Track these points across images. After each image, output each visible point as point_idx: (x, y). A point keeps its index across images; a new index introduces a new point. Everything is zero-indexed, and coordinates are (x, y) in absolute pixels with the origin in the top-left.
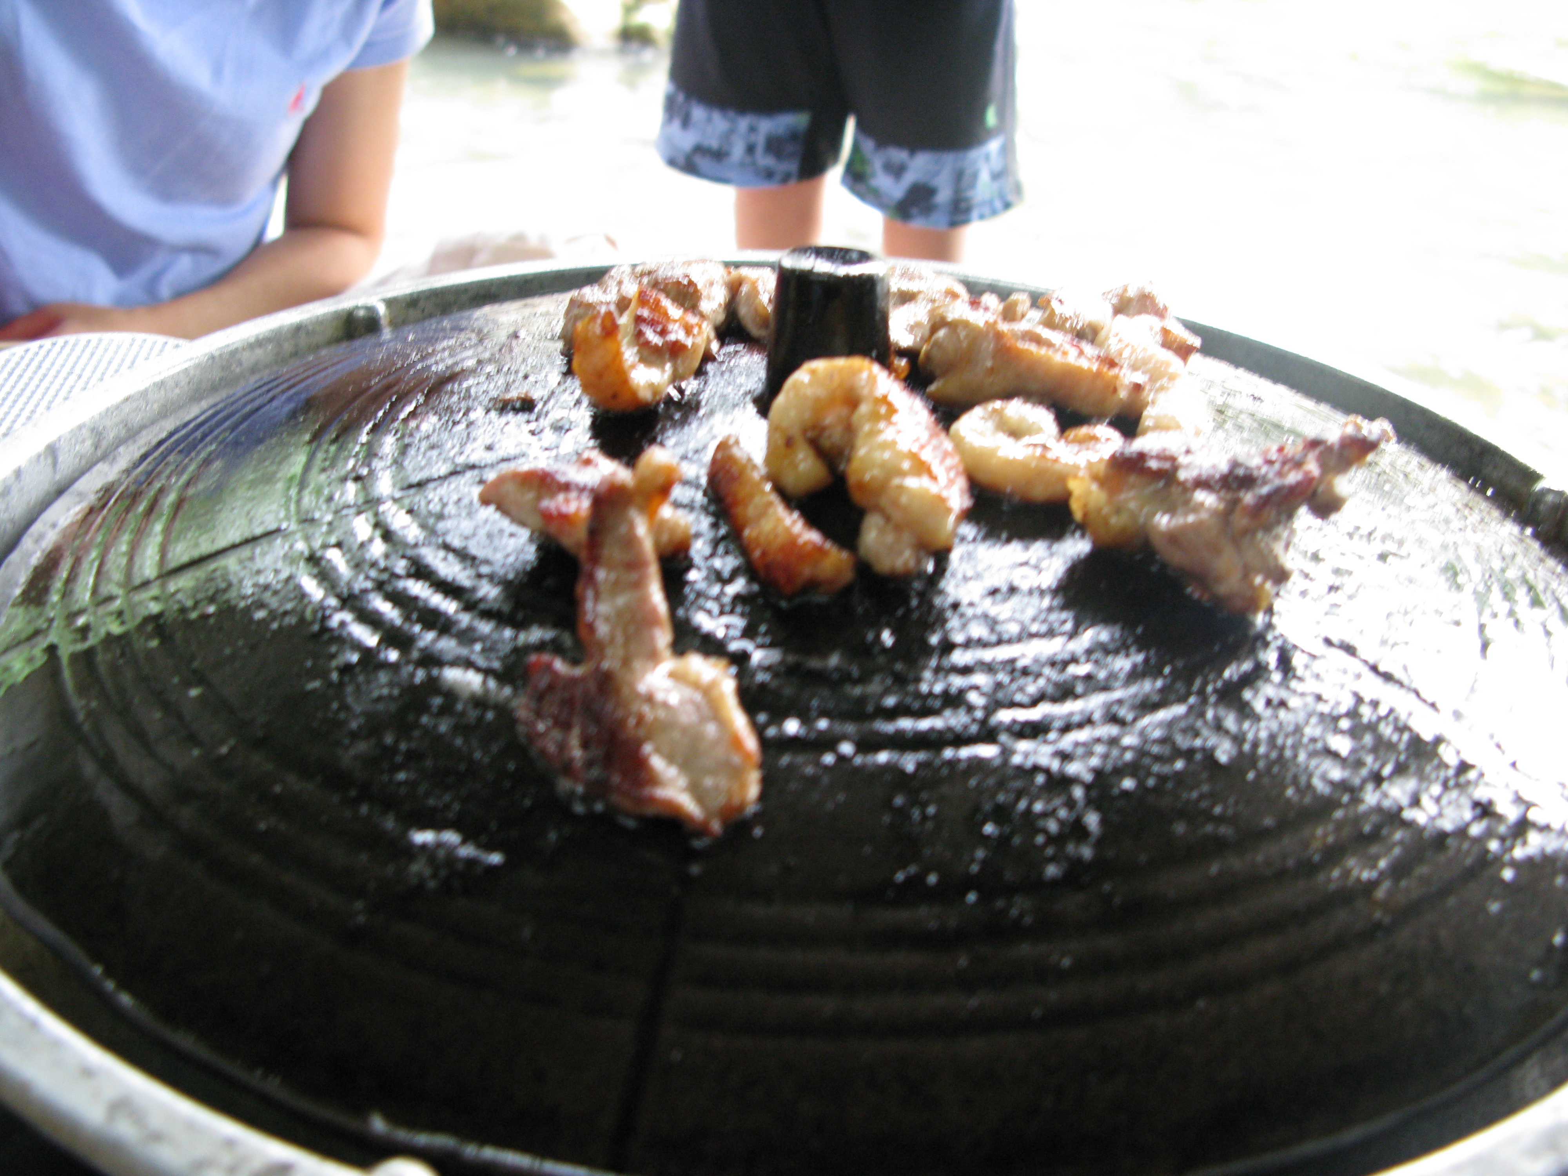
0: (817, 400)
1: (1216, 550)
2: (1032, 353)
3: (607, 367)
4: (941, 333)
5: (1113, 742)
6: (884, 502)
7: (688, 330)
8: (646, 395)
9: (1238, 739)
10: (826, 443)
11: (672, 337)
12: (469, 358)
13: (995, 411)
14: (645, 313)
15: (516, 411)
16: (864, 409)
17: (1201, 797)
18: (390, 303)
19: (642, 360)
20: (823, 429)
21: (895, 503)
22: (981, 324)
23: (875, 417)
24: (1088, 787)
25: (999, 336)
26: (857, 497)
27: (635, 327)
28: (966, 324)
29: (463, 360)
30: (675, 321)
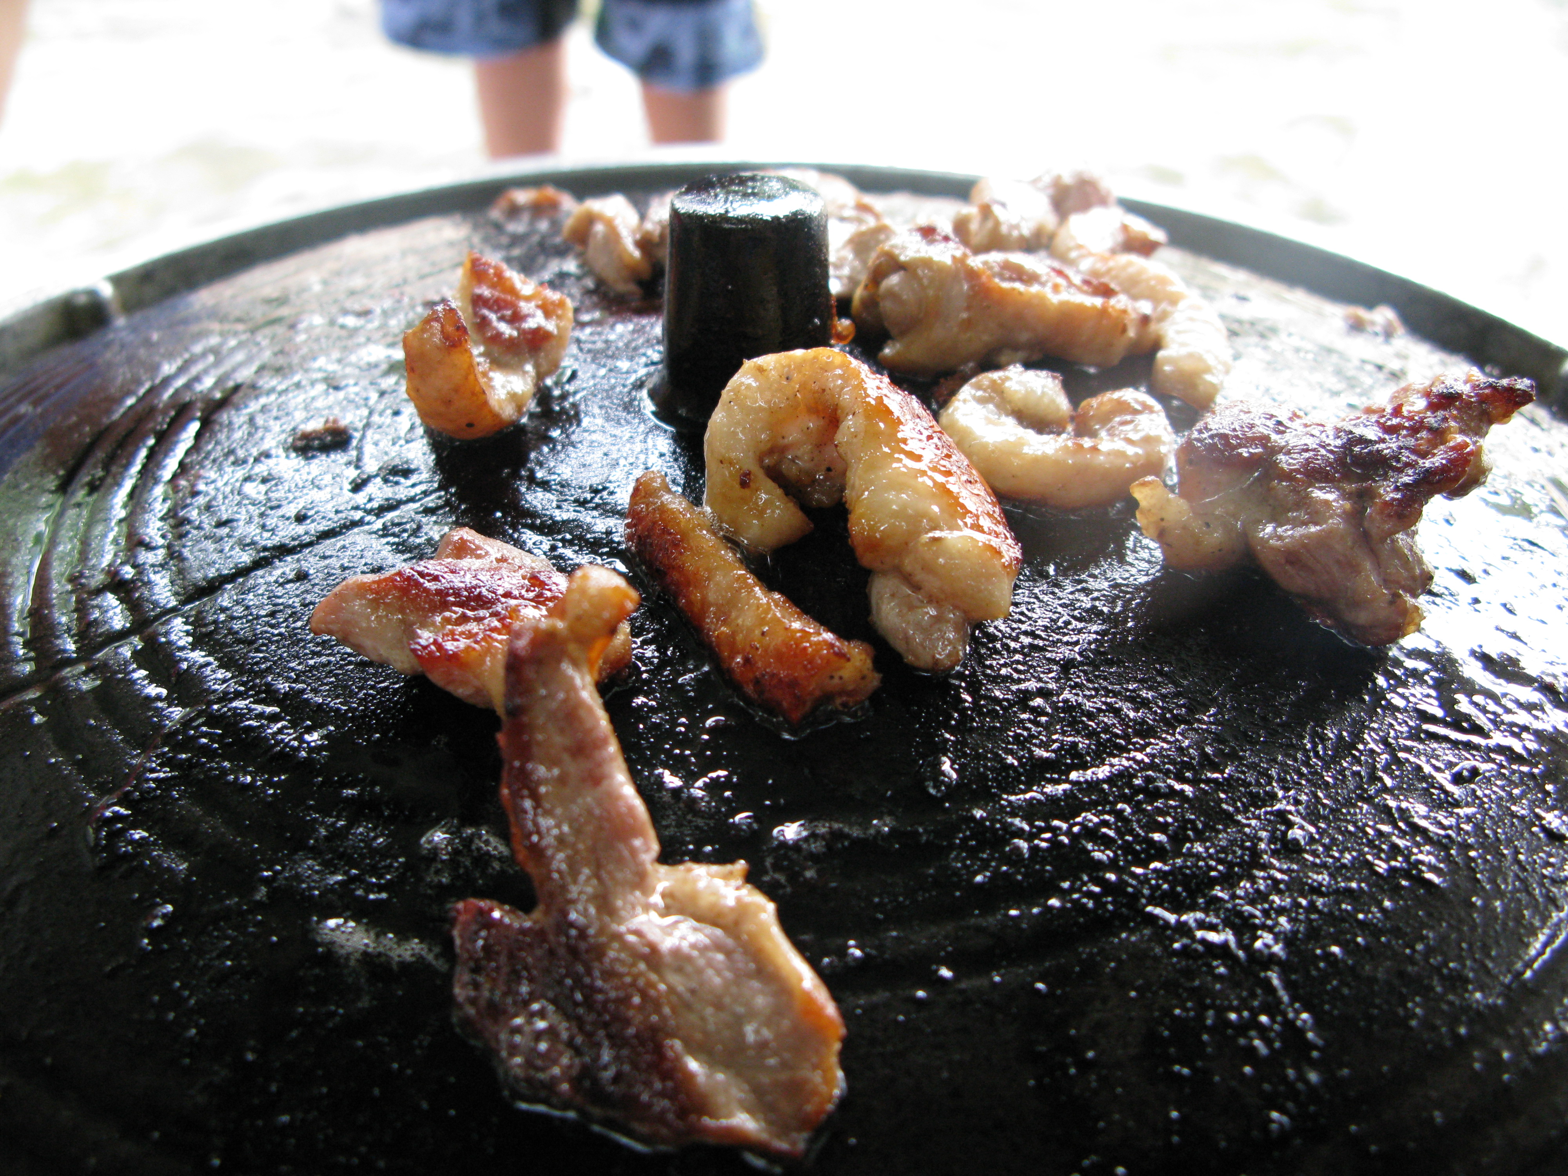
0: (772, 411)
1: (1354, 568)
2: (1020, 293)
3: (456, 390)
4: (894, 280)
5: (1297, 886)
6: (908, 564)
7: (548, 310)
8: (508, 412)
9: (1441, 845)
10: (790, 470)
11: (530, 324)
12: (240, 365)
13: (994, 384)
14: (486, 292)
15: (326, 449)
16: (850, 424)
17: (1430, 951)
18: (118, 280)
19: (497, 363)
20: (783, 450)
21: (928, 568)
22: (949, 261)
23: (874, 436)
24: (1285, 967)
25: (972, 275)
26: (867, 560)
27: (476, 314)
28: (927, 263)
29: (234, 370)
30: (528, 299)
